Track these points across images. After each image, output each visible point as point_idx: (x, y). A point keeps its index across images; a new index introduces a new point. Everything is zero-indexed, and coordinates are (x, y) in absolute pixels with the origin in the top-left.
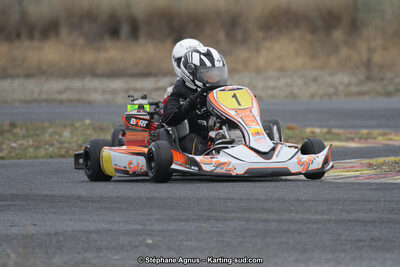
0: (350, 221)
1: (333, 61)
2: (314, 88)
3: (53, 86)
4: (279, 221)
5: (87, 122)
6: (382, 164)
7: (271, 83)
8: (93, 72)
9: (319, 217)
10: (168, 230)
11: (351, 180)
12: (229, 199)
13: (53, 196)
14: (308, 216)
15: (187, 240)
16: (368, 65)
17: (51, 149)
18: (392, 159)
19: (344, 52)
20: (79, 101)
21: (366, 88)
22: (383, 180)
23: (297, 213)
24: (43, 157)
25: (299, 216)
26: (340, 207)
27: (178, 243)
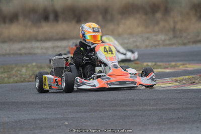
0: (167, 109)
1: (156, 28)
2: (147, 43)
3: (16, 47)
5: (34, 64)
6: (182, 80)
7: (126, 41)
8: (36, 39)
9: (152, 108)
10: (76, 117)
11: (167, 88)
12: (106, 100)
13: (18, 102)
14: (145, 107)
15: (85, 122)
16: (174, 30)
17: (16, 79)
18: (187, 77)
19: (162, 24)
20: (30, 54)
21: (173, 42)
22: (183, 88)
23: (140, 106)
24: (12, 83)
25: (141, 108)
26: (162, 102)
27: (81, 124)
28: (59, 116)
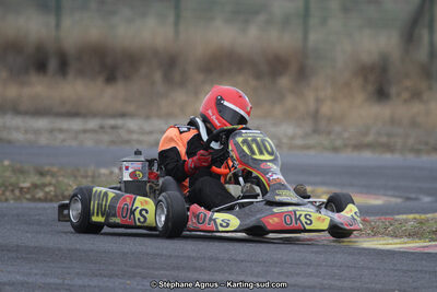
1: (278, 110)
5: (6, 163)
8: (16, 110)
10: (89, 286)
12: (157, 254)
16: (315, 116)
21: (312, 141)
26: (278, 270)
28: (52, 281)
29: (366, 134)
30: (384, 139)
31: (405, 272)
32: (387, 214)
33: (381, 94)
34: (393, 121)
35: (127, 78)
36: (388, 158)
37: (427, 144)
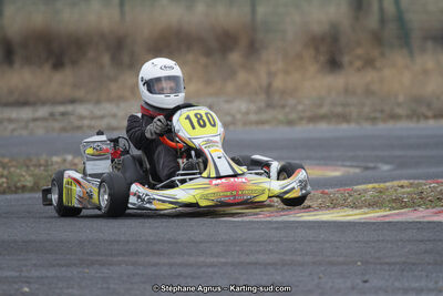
0: (249, 264)
1: (230, 87)
4: (171, 265)
9: (215, 260)
10: (47, 277)
12: (115, 241)
14: (202, 259)
15: (68, 288)
16: (268, 90)
19: (242, 76)
21: (264, 116)
22: (285, 218)
23: (191, 255)
25: (192, 260)
26: (238, 248)
27: (58, 291)
28: (9, 274)
29: (321, 106)
30: (339, 109)
31: (366, 243)
32: (346, 185)
33: (334, 64)
34: (346, 91)
35: (74, 63)
36: (344, 129)
37: (382, 111)
